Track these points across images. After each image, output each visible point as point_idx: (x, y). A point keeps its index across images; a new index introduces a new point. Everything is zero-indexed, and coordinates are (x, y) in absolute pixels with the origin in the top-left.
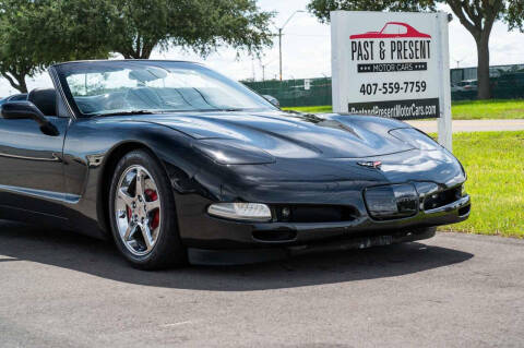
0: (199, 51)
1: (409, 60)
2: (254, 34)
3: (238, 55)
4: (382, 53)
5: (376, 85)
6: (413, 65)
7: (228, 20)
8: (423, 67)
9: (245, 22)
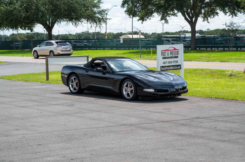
0: (74, 24)
1: (174, 56)
2: (99, 18)
3: (91, 27)
4: (168, 54)
5: (166, 62)
6: (175, 57)
7: (89, 13)
8: (177, 57)
9: (95, 13)
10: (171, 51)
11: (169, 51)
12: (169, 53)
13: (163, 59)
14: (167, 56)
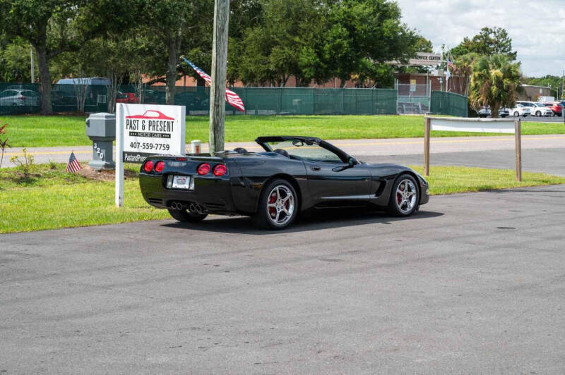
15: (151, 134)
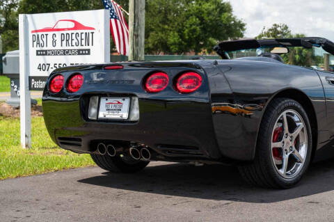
10: (65, 32)
11: (58, 34)
12: (58, 38)
13: (37, 54)
14: (50, 47)
15: (64, 50)
